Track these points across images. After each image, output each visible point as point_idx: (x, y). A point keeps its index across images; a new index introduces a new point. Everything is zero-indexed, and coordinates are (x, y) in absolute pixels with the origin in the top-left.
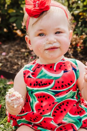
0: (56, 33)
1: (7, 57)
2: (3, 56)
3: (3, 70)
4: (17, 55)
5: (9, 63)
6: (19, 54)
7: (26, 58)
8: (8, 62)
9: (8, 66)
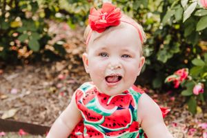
0: (123, 56)
1: (21, 96)
2: (14, 94)
3: (21, 121)
4: (37, 92)
5: (28, 107)
6: (39, 90)
7: (53, 96)
8: (26, 104)
9: (28, 112)
